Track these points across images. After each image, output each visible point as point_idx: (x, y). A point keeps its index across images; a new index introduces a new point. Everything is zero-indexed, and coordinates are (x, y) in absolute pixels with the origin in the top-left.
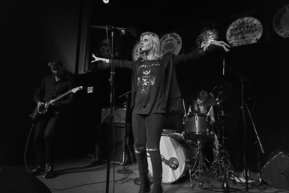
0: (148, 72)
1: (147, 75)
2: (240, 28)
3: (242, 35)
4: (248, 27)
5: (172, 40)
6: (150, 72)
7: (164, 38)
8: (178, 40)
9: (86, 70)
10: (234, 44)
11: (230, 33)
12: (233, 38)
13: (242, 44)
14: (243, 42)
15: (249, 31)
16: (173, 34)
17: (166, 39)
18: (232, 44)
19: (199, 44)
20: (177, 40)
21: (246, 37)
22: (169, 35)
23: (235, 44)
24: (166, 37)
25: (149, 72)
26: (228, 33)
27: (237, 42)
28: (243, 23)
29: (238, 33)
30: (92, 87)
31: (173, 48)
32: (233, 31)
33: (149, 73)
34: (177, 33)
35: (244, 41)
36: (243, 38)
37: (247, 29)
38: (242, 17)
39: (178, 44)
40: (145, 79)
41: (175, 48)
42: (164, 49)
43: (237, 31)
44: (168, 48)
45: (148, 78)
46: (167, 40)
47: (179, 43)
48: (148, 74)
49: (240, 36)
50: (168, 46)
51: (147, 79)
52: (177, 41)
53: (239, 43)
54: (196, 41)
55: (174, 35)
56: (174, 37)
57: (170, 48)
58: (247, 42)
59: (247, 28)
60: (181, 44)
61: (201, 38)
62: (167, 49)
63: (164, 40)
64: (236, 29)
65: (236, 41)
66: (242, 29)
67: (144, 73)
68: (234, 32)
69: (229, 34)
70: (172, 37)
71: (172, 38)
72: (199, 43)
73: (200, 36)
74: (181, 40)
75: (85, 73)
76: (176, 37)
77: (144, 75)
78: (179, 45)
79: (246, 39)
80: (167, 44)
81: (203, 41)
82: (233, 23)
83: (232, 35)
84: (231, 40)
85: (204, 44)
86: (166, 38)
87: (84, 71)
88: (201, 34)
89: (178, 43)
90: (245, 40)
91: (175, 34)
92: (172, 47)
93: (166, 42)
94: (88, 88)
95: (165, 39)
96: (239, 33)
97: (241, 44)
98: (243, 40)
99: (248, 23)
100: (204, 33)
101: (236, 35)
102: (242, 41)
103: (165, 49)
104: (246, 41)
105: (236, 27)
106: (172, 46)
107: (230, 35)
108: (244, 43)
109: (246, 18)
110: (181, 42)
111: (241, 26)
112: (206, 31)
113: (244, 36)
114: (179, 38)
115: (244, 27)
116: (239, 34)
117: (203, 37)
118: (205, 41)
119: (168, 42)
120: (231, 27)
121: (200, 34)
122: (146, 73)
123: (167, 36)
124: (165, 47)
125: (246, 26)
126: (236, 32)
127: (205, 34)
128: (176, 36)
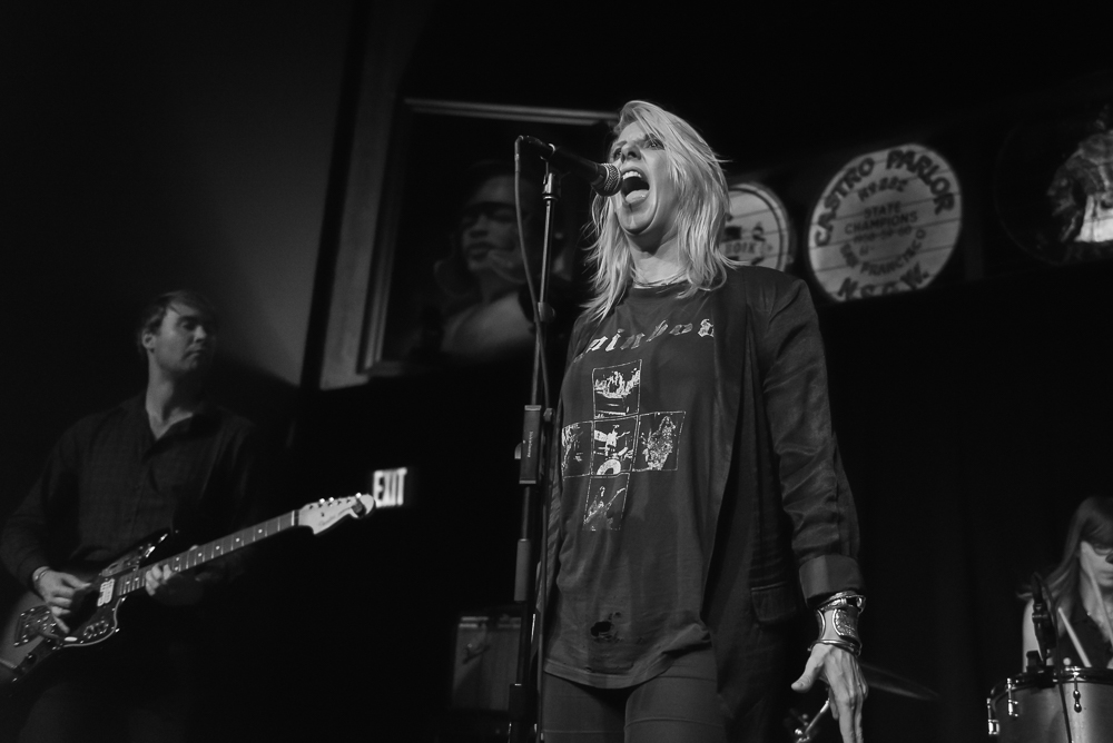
0: (627, 378)
1: (621, 404)
5: (899, 184)
6: (636, 378)
7: (852, 171)
8: (940, 186)
9: (369, 363)
16: (904, 149)
17: (865, 182)
19: (1069, 212)
20: (933, 185)
22: (881, 157)
24: (866, 168)
25: (631, 384)
30: (402, 472)
31: (906, 231)
33: (634, 390)
34: (931, 143)
39: (938, 211)
40: (606, 428)
41: (922, 234)
42: (851, 237)
44: (877, 230)
45: (625, 425)
46: (872, 187)
47: (943, 201)
48: (627, 392)
50: (875, 224)
51: (619, 431)
52: (933, 190)
54: (1051, 193)
55: (911, 154)
56: (911, 168)
57: (890, 233)
60: (956, 212)
61: (1080, 175)
62: (872, 237)
63: (851, 186)
67: (600, 387)
70: (899, 166)
71: (902, 172)
72: (1066, 203)
73: (1070, 164)
74: (955, 188)
75: (361, 380)
76: (923, 170)
77: (603, 403)
78: (945, 214)
80: (868, 212)
81: (1093, 191)
85: (1099, 209)
86: (866, 174)
87: (360, 368)
88: (1081, 152)
89: (936, 201)
91: (919, 151)
92: (904, 225)
93: (863, 194)
94: (378, 475)
95: (858, 180)
100: (1096, 141)
103: (858, 239)
106: (904, 218)
110: (958, 199)
112: (1105, 132)
114: (945, 171)
117: (1096, 167)
118: (1103, 190)
119: (879, 199)
121: (1075, 148)
122: (613, 388)
123: (871, 163)
124: (857, 227)
127: (1101, 147)
128: (926, 160)
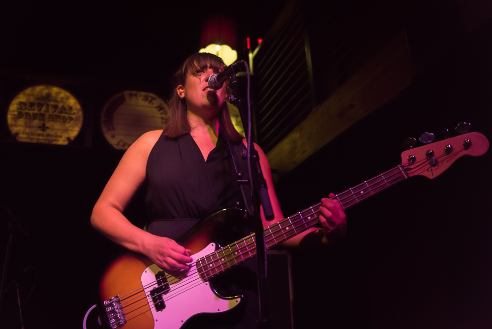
2: (40, 105)
3: (42, 122)
4: (56, 107)
10: (21, 135)
11: (18, 109)
12: (21, 122)
13: (38, 139)
14: (41, 137)
15: (57, 116)
18: (17, 134)
21: (48, 128)
23: (24, 136)
26: (13, 107)
27: (28, 134)
28: (48, 97)
29: (34, 114)
32: (23, 107)
35: (43, 135)
36: (43, 128)
37: (54, 112)
38: (50, 83)
43: (33, 109)
49: (36, 122)
53: (33, 137)
58: (49, 138)
59: (53, 110)
64: (32, 105)
65: (28, 130)
66: (44, 109)
68: (27, 111)
69: (14, 111)
79: (49, 132)
82: (28, 91)
83: (20, 115)
84: (16, 126)
90: (45, 133)
96: (37, 114)
97: (35, 141)
98: (40, 132)
99: (59, 99)
101: (28, 117)
102: (40, 135)
104: (48, 135)
105: (32, 99)
107: (16, 113)
108: (42, 139)
109: (55, 90)
111: (42, 102)
113: (44, 125)
115: (48, 106)
116: (35, 116)
120: (22, 98)
125: (52, 105)
126: (31, 112)
